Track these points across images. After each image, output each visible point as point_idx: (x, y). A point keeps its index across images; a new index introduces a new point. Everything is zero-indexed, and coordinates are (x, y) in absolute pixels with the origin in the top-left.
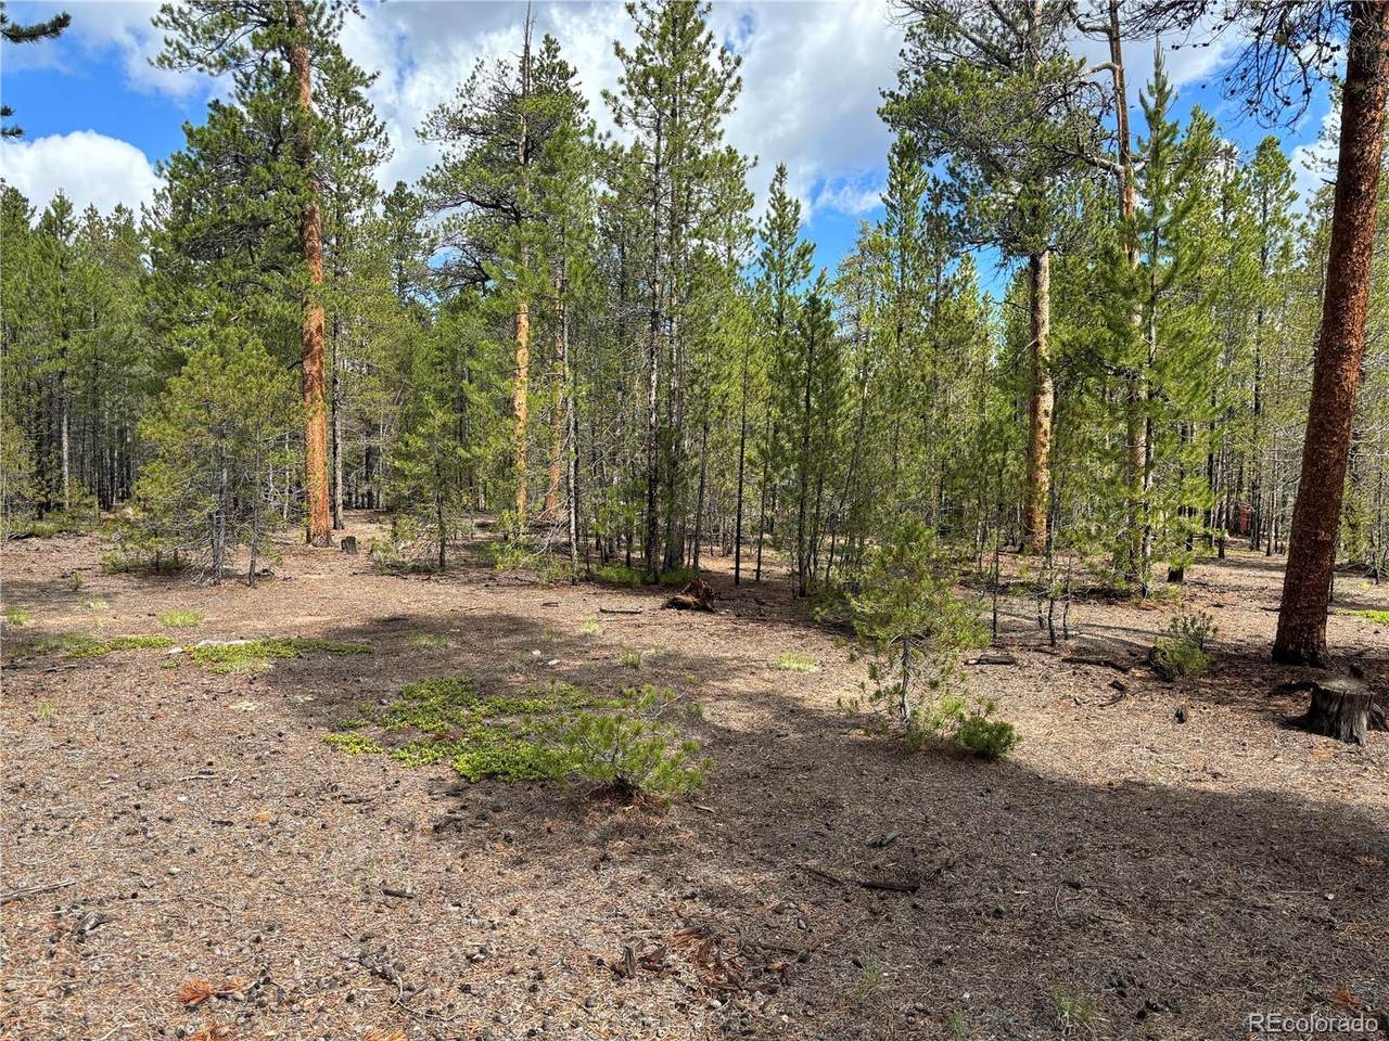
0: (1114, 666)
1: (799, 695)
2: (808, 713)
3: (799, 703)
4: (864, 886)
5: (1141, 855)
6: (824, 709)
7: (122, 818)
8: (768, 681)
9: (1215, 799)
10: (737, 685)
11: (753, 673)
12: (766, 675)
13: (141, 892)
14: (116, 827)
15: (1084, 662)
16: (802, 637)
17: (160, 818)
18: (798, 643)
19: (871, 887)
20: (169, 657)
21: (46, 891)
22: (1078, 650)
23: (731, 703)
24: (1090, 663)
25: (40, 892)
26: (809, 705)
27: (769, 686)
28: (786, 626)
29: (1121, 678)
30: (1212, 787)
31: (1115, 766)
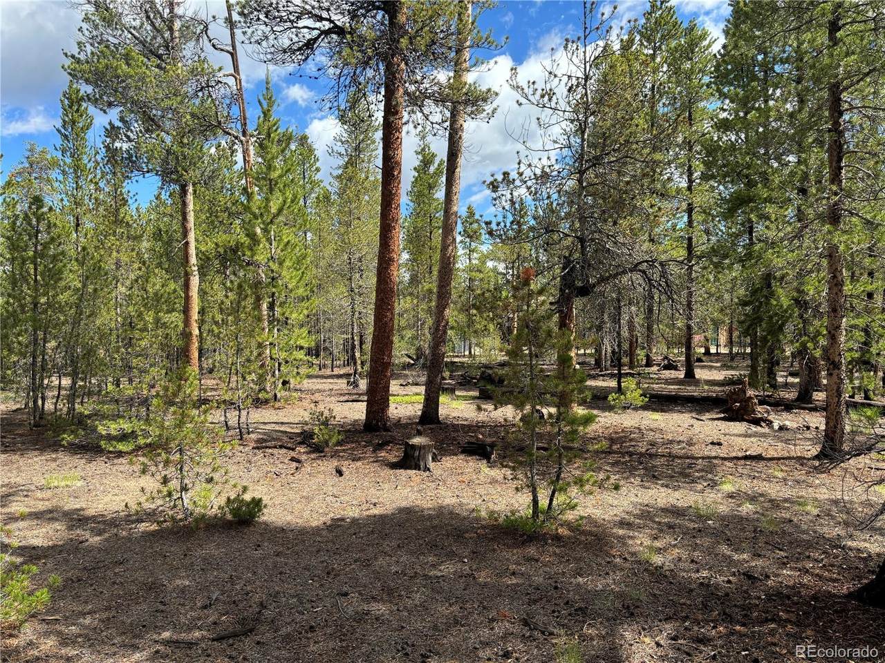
0: (286, 448)
1: (78, 506)
2: (93, 519)
3: (82, 513)
4: (213, 640)
5: (367, 564)
6: (105, 513)
8: (43, 500)
9: (382, 518)
10: (17, 507)
11: (26, 496)
12: (39, 494)
15: (267, 447)
16: (55, 460)
18: (54, 465)
19: (219, 639)
22: (258, 441)
23: (21, 524)
24: (270, 448)
26: (91, 512)
27: (47, 503)
28: (36, 453)
29: (293, 454)
30: (376, 511)
31: (321, 511)
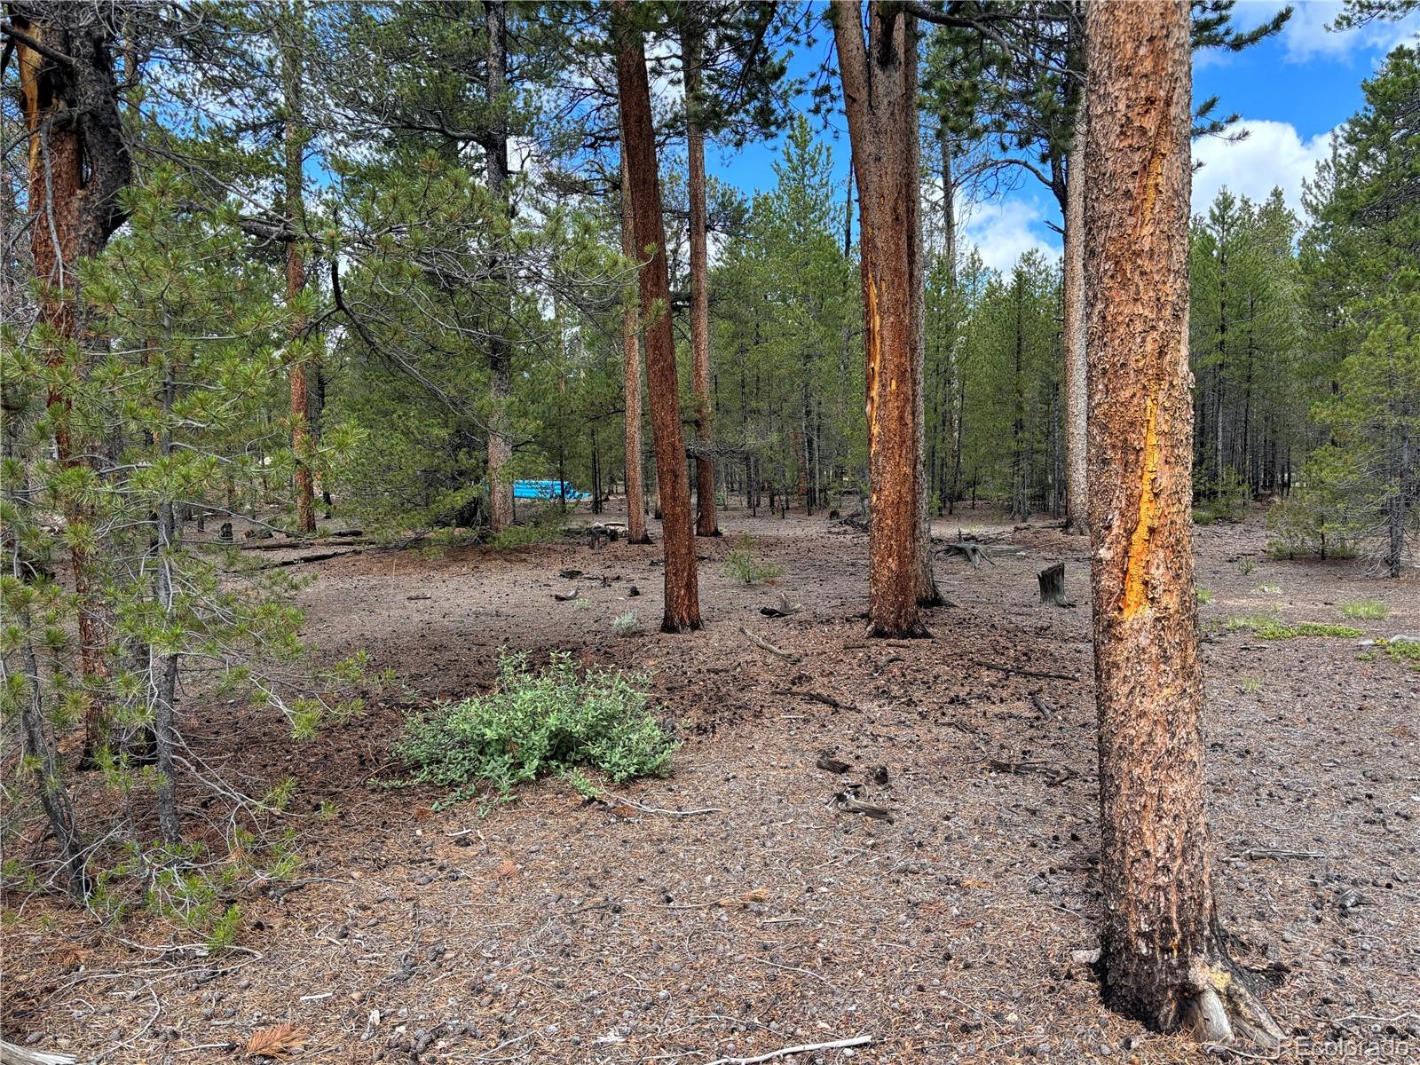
7: (1356, 804)
13: (1395, 884)
14: (1351, 810)
17: (1397, 814)
20: (1360, 648)
21: (1297, 857)
25: (1291, 857)
